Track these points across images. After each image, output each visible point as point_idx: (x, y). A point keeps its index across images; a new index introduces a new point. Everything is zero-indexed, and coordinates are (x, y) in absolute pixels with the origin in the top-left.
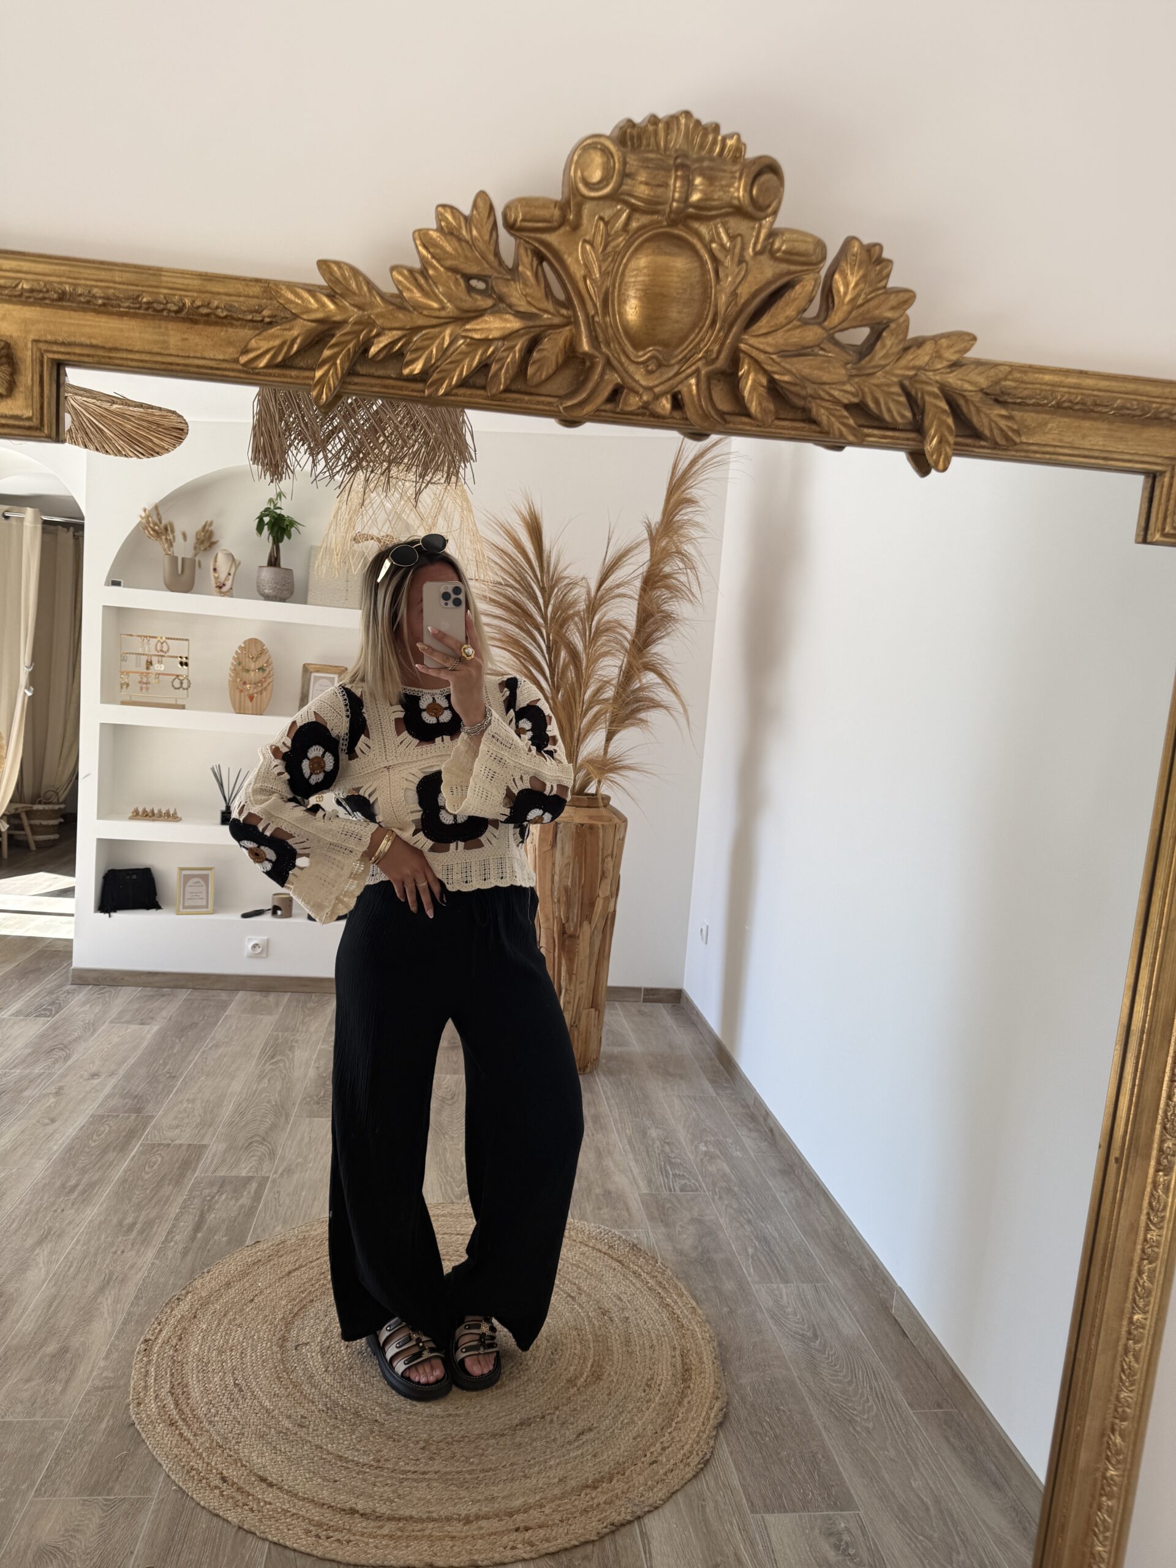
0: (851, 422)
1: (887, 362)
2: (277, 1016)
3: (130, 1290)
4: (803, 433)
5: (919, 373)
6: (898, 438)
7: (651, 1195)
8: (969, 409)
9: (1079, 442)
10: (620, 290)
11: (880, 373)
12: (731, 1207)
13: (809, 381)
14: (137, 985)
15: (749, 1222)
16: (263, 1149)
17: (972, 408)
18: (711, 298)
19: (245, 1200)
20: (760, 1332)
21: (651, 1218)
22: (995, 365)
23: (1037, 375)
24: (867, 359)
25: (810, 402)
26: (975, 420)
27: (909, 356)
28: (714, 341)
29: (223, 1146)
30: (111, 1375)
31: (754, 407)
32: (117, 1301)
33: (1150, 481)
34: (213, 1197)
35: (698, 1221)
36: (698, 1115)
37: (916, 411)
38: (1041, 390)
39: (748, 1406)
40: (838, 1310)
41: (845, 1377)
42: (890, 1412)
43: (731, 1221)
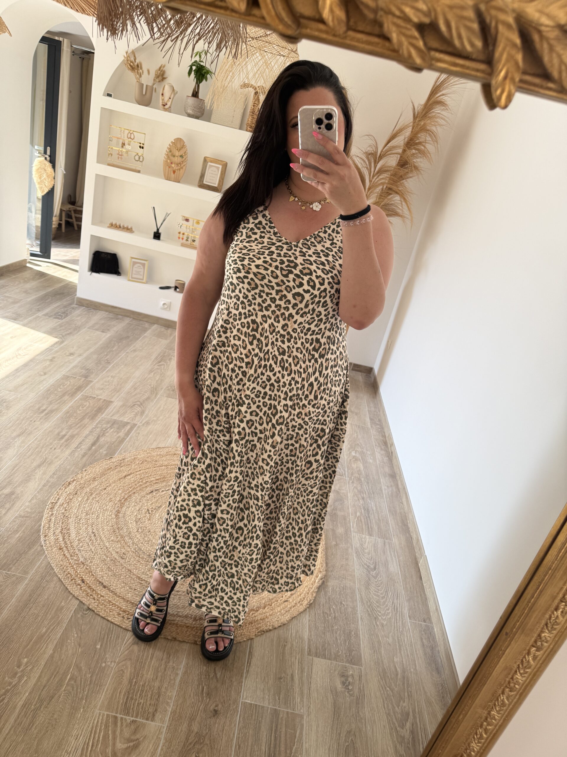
0: (421, 44)
2: (168, 341)
3: (53, 468)
6: (468, 68)
8: (542, 46)
12: (357, 488)
14: (106, 311)
15: (363, 498)
16: (139, 409)
17: (546, 45)
19: (122, 434)
20: (347, 559)
25: (381, 16)
26: (546, 58)
29: (121, 403)
30: (29, 511)
32: (44, 473)
34: (106, 430)
35: (337, 492)
37: (490, 41)
39: (327, 598)
40: (392, 557)
41: (382, 594)
42: (398, 618)
43: (354, 496)
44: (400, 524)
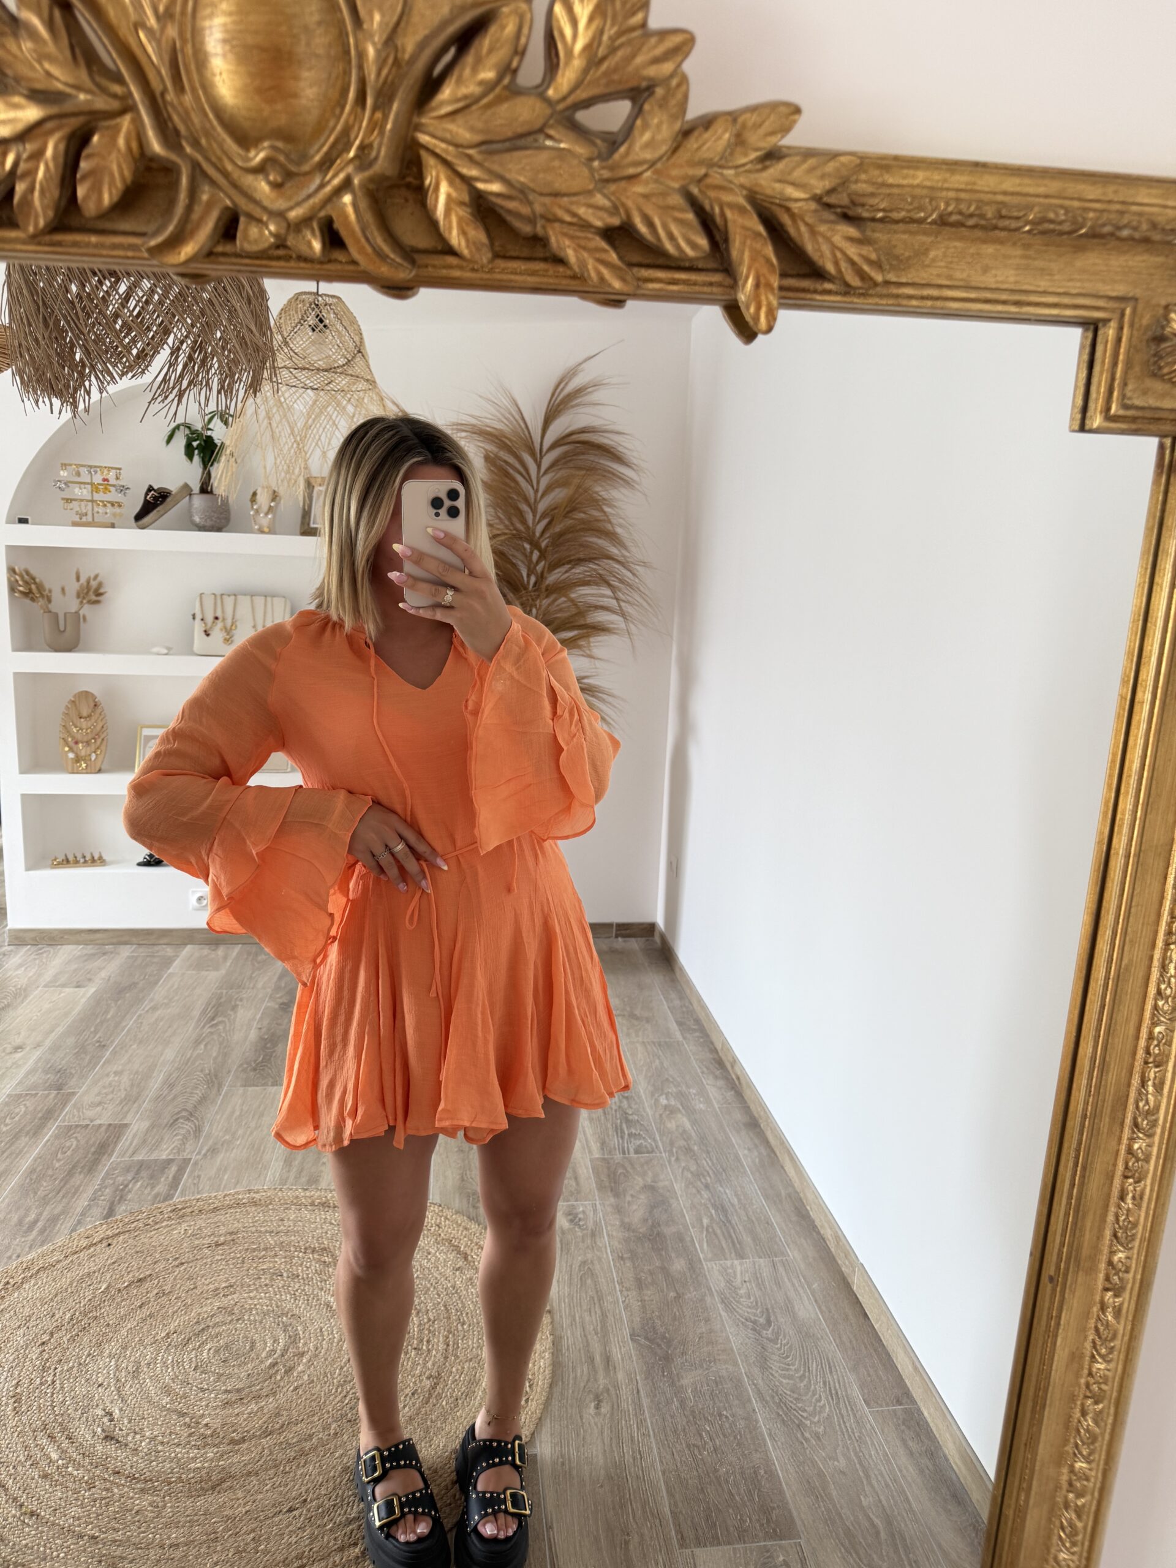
0: (613, 257)
1: (657, 154)
2: (223, 972)
4: (545, 280)
5: (711, 172)
6: (695, 284)
7: (604, 1159)
8: (798, 229)
9: (978, 279)
10: (194, 45)
11: (648, 174)
12: (688, 1170)
13: (534, 191)
14: (78, 943)
15: (707, 1186)
16: (188, 1126)
17: (803, 228)
18: (348, 52)
19: (161, 1187)
20: (707, 1320)
21: (601, 1187)
22: (834, 155)
23: (905, 171)
24: (622, 149)
25: (544, 227)
26: (809, 248)
27: (692, 143)
28: (371, 130)
29: (146, 1124)
31: (455, 238)
33: (1090, 335)
34: (126, 1186)
35: (651, 1188)
36: (662, 1063)
37: (718, 238)
38: (914, 197)
39: (687, 1413)
40: (796, 1290)
41: (797, 1371)
42: (844, 1412)
43: (687, 1187)
44: (794, 1218)
